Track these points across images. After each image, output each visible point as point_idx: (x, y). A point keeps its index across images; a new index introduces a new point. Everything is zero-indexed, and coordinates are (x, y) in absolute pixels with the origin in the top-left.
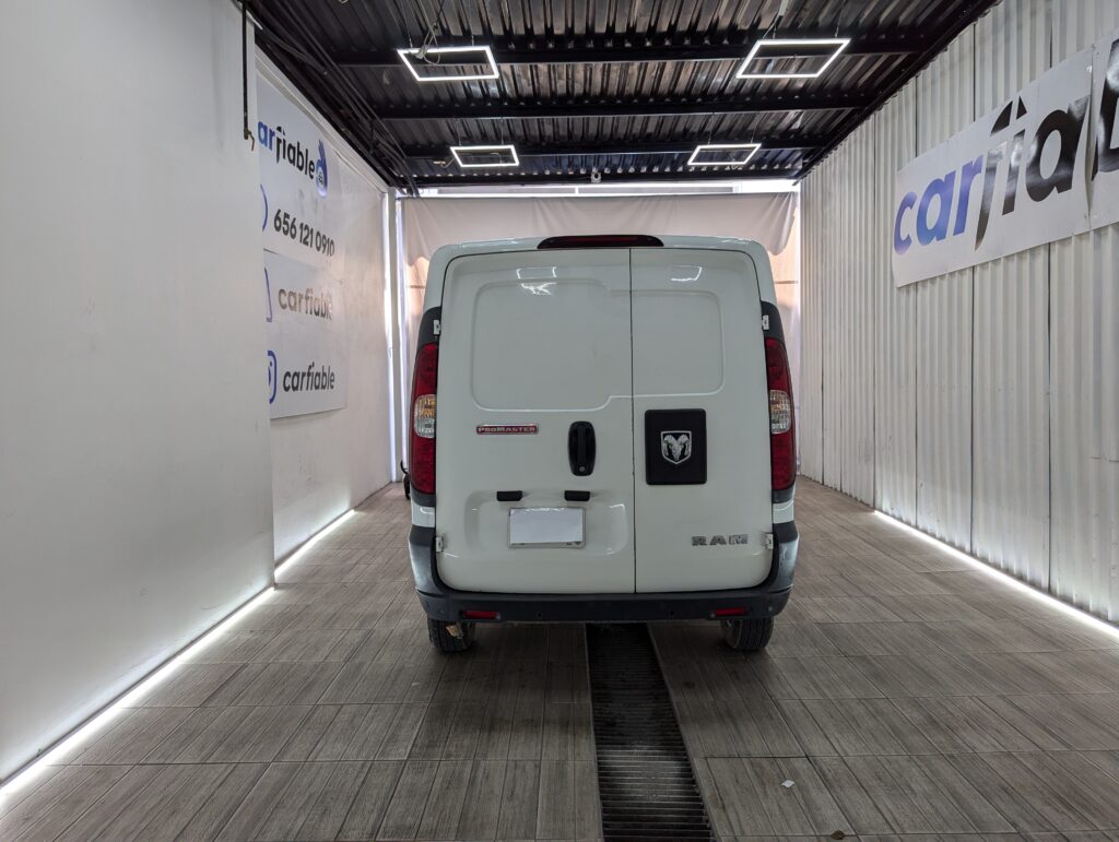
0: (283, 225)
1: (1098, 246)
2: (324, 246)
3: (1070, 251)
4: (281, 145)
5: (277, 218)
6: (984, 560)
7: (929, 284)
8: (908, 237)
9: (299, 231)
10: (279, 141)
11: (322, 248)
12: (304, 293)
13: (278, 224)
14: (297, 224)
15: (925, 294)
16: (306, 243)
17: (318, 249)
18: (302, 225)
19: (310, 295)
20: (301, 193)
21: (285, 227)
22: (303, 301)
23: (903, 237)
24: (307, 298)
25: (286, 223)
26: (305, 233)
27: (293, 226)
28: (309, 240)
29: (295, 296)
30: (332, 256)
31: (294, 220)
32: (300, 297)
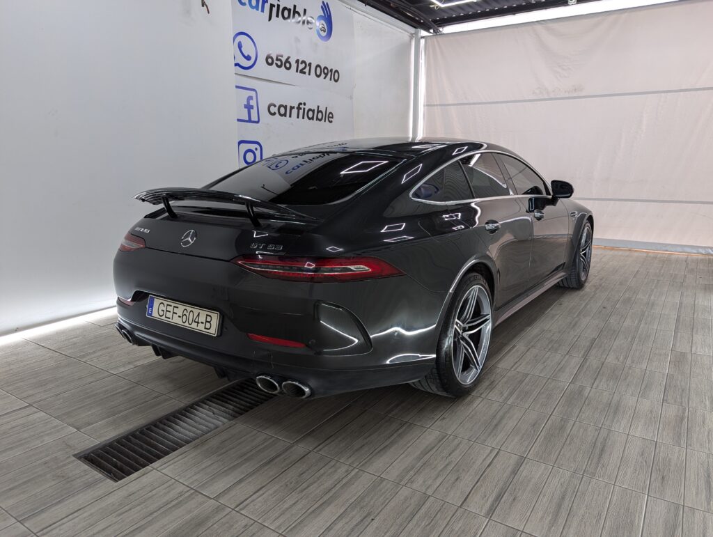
0: (275, 61)
2: (326, 75)
4: (275, 10)
5: (268, 57)
9: (294, 65)
10: (272, 6)
11: (323, 75)
12: (296, 106)
13: (270, 61)
14: (293, 61)
16: (302, 72)
17: (318, 76)
18: (297, 61)
19: (302, 106)
20: (297, 40)
21: (279, 63)
22: (295, 112)
24: (299, 108)
25: (277, 59)
26: (301, 66)
27: (287, 61)
28: (307, 70)
29: (285, 107)
30: (336, 81)
31: (289, 58)
32: (292, 108)
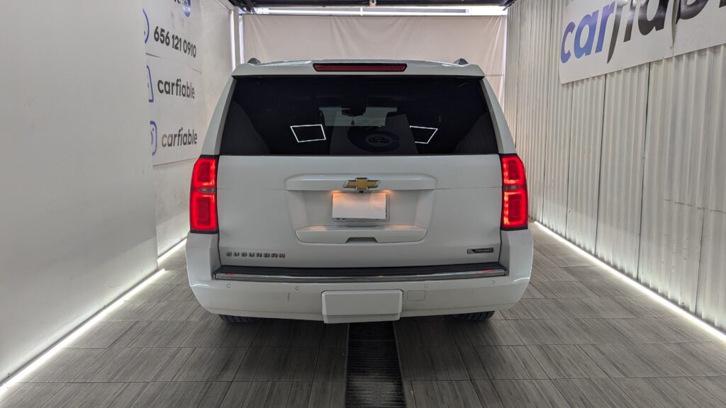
0: (160, 37)
1: (677, 67)
2: (189, 49)
3: (661, 68)
5: (156, 32)
6: (602, 260)
7: (580, 83)
8: (569, 52)
9: (171, 40)
11: (188, 51)
12: (176, 82)
13: (157, 35)
14: (170, 36)
15: (577, 89)
16: (177, 48)
17: (185, 52)
18: (173, 36)
19: (179, 83)
20: (172, 15)
21: (162, 38)
22: (175, 87)
23: (566, 52)
24: (177, 85)
25: (162, 35)
26: (176, 41)
27: (167, 37)
28: (179, 46)
29: (169, 84)
30: (194, 56)
31: (168, 33)
32: (173, 84)
